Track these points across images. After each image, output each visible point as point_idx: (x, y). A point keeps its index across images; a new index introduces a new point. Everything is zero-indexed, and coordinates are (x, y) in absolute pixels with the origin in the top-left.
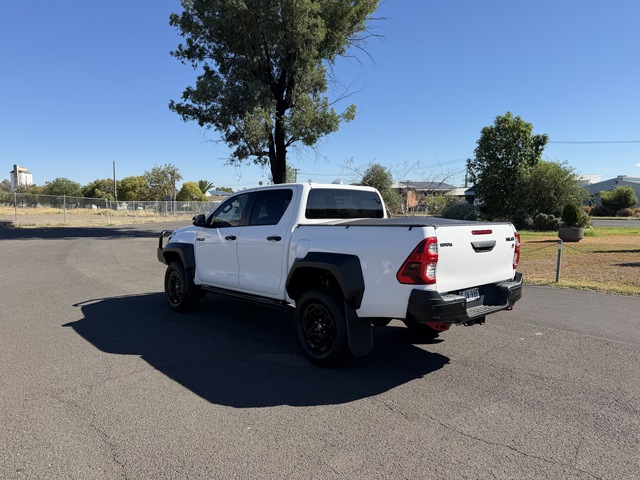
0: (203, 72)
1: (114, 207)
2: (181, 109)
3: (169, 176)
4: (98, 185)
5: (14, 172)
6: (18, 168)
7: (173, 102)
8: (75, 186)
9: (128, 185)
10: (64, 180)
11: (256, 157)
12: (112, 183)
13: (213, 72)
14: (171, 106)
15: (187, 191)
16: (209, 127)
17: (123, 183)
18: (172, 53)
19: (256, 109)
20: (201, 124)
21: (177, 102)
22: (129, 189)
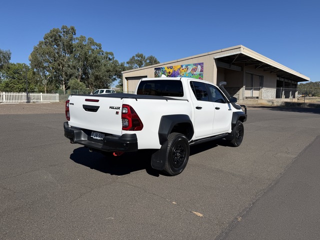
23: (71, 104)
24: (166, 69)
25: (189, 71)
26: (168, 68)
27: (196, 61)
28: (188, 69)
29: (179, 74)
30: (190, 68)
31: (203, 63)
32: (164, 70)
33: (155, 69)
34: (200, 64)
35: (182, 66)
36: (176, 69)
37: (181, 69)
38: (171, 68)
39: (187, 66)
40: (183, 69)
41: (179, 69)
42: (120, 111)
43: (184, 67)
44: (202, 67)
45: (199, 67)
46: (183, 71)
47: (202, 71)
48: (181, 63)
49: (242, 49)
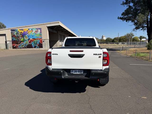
0: (128, 7)
1: (118, 44)
2: (121, 18)
3: (131, 35)
4: (115, 39)
5: (102, 37)
6: (103, 36)
7: (119, 17)
8: (111, 39)
9: (121, 38)
10: (109, 38)
11: (142, 28)
12: (118, 38)
13: (131, 6)
14: (118, 18)
15: (134, 39)
16: (129, 22)
17: (120, 38)
18: (121, 4)
19: (139, 15)
20: (127, 21)
21: (120, 17)
22: (121, 39)
23: (53, 54)
24: (19, 30)
25: (33, 32)
26: (20, 30)
27: (37, 27)
28: (33, 31)
29: (27, 33)
30: (34, 31)
31: (41, 28)
32: (17, 31)
33: (11, 30)
34: (39, 29)
35: (29, 29)
36: (25, 31)
37: (29, 31)
38: (22, 30)
39: (32, 29)
40: (30, 31)
41: (27, 31)
42: (102, 56)
43: (30, 30)
44: (41, 30)
45: (39, 30)
46: (30, 32)
47: (41, 32)
48: (28, 28)
49: (60, 23)
